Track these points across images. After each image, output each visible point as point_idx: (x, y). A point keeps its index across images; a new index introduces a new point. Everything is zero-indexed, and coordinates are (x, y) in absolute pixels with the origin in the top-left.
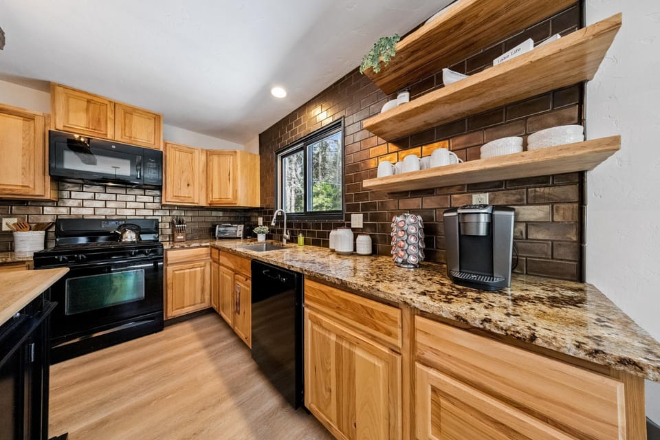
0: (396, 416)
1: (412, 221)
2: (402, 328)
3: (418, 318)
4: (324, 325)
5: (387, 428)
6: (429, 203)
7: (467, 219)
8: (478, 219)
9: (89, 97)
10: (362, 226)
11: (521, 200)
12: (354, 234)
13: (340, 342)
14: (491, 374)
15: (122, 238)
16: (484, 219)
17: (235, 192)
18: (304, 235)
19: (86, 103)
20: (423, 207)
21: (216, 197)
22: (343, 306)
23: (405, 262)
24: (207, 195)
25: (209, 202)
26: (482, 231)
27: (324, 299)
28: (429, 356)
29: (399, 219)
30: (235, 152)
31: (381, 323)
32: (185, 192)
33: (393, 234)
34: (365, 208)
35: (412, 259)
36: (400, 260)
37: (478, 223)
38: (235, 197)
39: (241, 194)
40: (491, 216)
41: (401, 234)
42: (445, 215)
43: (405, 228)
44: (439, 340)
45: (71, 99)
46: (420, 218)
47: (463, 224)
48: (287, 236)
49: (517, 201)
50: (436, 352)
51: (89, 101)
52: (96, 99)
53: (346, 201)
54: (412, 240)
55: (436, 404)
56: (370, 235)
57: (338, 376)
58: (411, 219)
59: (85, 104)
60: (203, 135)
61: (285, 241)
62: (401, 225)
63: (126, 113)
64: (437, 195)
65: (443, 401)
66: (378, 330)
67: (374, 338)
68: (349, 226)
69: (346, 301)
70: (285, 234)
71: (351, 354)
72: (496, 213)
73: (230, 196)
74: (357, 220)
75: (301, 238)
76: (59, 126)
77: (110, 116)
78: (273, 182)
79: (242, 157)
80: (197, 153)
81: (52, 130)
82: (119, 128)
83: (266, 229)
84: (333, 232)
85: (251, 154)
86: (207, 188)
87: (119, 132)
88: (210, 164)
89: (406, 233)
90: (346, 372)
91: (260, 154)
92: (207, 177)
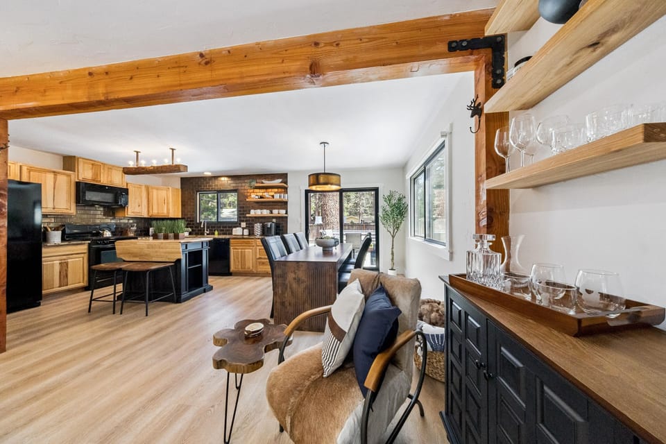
0: (253, 258)
1: (259, 225)
4: (237, 248)
5: (252, 260)
8: (269, 224)
9: (93, 162)
10: (245, 227)
12: (243, 229)
13: (242, 250)
15: (103, 235)
17: (168, 210)
18: (218, 231)
20: (262, 222)
21: (155, 212)
22: (243, 243)
23: (257, 234)
24: (149, 212)
25: (150, 216)
26: (270, 227)
27: (238, 243)
28: (259, 245)
29: (256, 224)
30: (169, 188)
31: (253, 243)
32: (137, 210)
33: (255, 228)
34: (246, 221)
35: (259, 234)
38: (168, 212)
39: (171, 211)
40: (271, 224)
45: (85, 164)
46: (261, 224)
48: (208, 232)
49: (278, 221)
51: (93, 165)
52: (96, 163)
53: (239, 218)
54: (259, 229)
56: (248, 229)
57: (241, 258)
59: (91, 166)
61: (206, 234)
63: (109, 168)
66: (251, 244)
67: (249, 246)
68: (240, 227)
69: (246, 242)
70: (206, 232)
71: (244, 251)
73: (165, 211)
74: (244, 225)
75: (216, 233)
76: (81, 178)
77: (102, 171)
78: (194, 205)
79: (172, 191)
80: (143, 188)
81: (77, 181)
82: (106, 176)
83: (190, 230)
84: (234, 229)
85: (177, 189)
86: (148, 207)
87: (106, 179)
88: (151, 194)
89: (258, 227)
90: (243, 256)
91: (181, 188)
92: (148, 201)
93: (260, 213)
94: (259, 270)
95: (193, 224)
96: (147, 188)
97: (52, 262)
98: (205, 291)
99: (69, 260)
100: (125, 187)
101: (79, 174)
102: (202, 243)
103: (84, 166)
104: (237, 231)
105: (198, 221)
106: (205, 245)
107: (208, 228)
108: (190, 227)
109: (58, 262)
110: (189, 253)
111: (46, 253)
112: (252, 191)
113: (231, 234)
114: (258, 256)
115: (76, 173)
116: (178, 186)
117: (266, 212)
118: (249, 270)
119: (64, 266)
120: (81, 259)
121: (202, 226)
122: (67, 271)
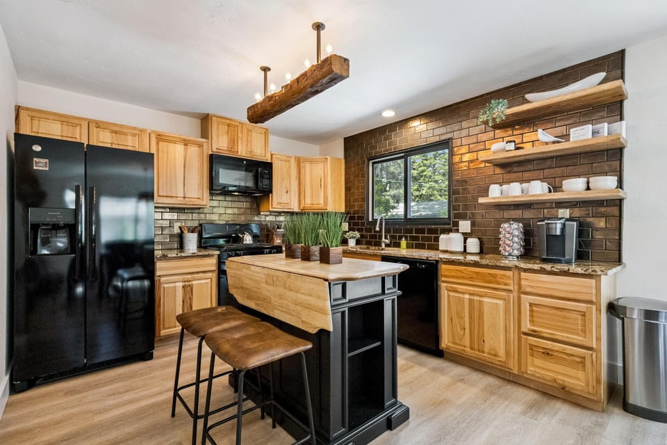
0: (510, 326)
1: (516, 227)
2: (513, 280)
3: (522, 274)
4: (459, 290)
5: (504, 332)
6: (528, 214)
7: (550, 226)
8: (556, 226)
9: (228, 122)
10: (469, 231)
11: (589, 214)
12: (464, 238)
13: (472, 297)
14: (555, 289)
15: (243, 240)
16: (559, 226)
17: (326, 198)
18: (406, 239)
19: (227, 127)
20: (524, 217)
21: (308, 202)
22: (475, 276)
23: (510, 255)
24: (300, 201)
25: (302, 208)
26: (558, 233)
27: (459, 274)
28: (528, 290)
29: (506, 225)
30: (327, 159)
31: (502, 280)
32: (285, 199)
33: (501, 236)
34: (473, 216)
35: (516, 252)
36: (507, 254)
37: (556, 228)
38: (326, 203)
39: (329, 201)
40: (564, 225)
41: (507, 236)
42: (539, 223)
43: (511, 231)
44: (533, 281)
45: (220, 126)
46: (521, 225)
47: (548, 229)
48: (387, 241)
49: (586, 214)
50: (531, 287)
51: (228, 125)
52: (232, 123)
53: (454, 210)
54: (516, 239)
55: (532, 311)
56: (479, 239)
57: (471, 317)
58: (515, 225)
60: (294, 141)
61: (383, 245)
62: (508, 230)
64: (534, 209)
65: (534, 308)
66: (499, 284)
67: (496, 289)
68: (457, 231)
69: (477, 273)
70: (383, 239)
71: (480, 302)
72: (566, 223)
73: (322, 202)
74: (465, 226)
75: (404, 243)
76: (214, 150)
77: (240, 135)
78: (363, 188)
79: (332, 163)
80: (293, 160)
81: (211, 153)
82: (244, 144)
83: (357, 234)
84: (442, 237)
85: (338, 159)
86: (300, 194)
87: (244, 149)
88: (302, 171)
89: (511, 235)
90: (476, 313)
91: (346, 158)
92: (299, 183)
93: (518, 193)
94: (531, 369)
95: (363, 224)
96: (299, 161)
97: (173, 285)
98: (390, 425)
99: (194, 282)
100: (269, 161)
101: (213, 142)
102: (383, 279)
103: (218, 128)
104: (451, 242)
105: (370, 220)
106: (389, 284)
107: (387, 231)
108: (359, 230)
109: (181, 284)
110: (351, 309)
111: (163, 269)
112: (491, 134)
113: (435, 247)
114: (527, 326)
115: (210, 140)
116: (340, 153)
117: (538, 189)
118: (495, 360)
119: (188, 289)
120: (209, 281)
121: (377, 229)
122: (191, 299)
